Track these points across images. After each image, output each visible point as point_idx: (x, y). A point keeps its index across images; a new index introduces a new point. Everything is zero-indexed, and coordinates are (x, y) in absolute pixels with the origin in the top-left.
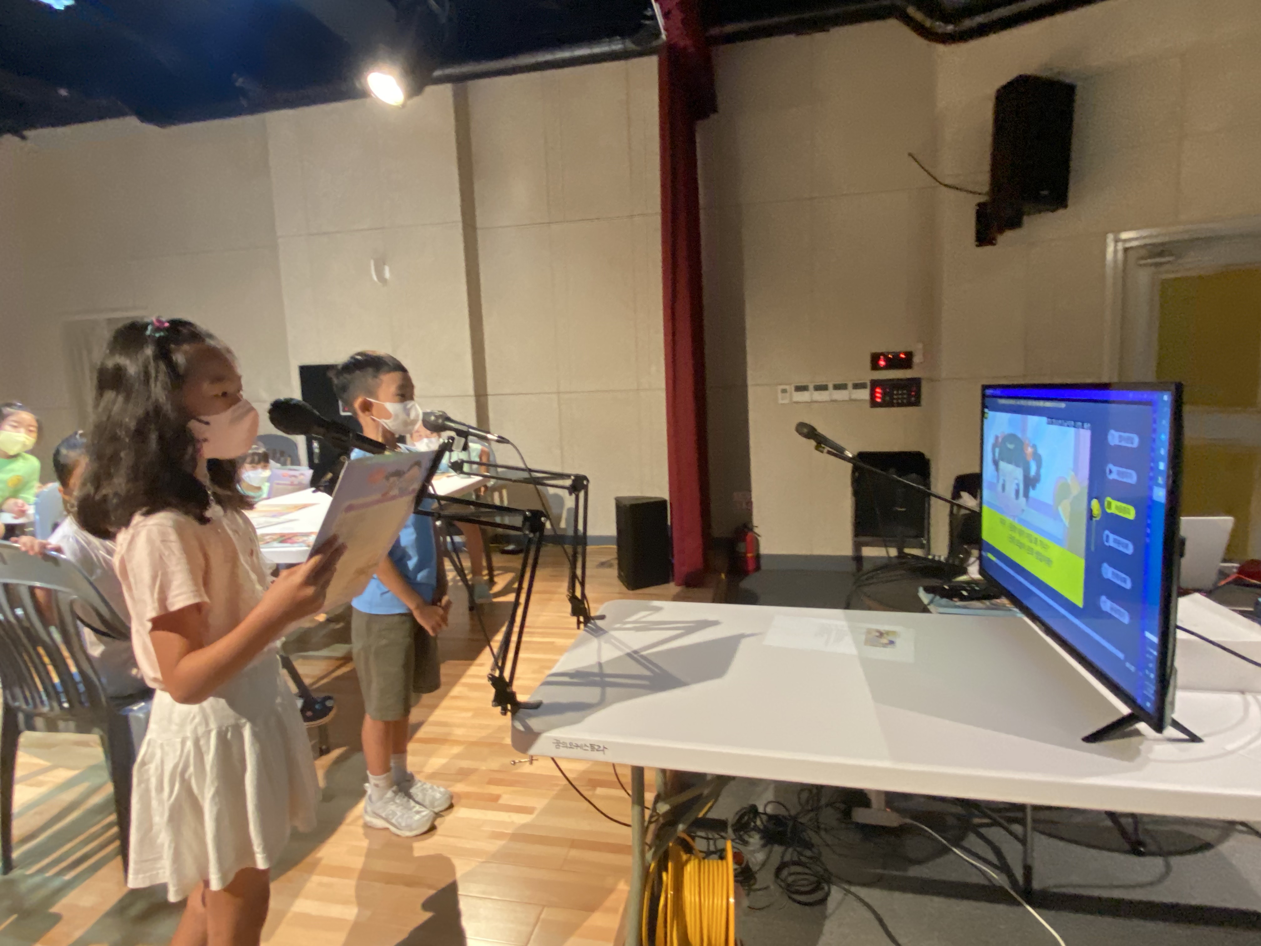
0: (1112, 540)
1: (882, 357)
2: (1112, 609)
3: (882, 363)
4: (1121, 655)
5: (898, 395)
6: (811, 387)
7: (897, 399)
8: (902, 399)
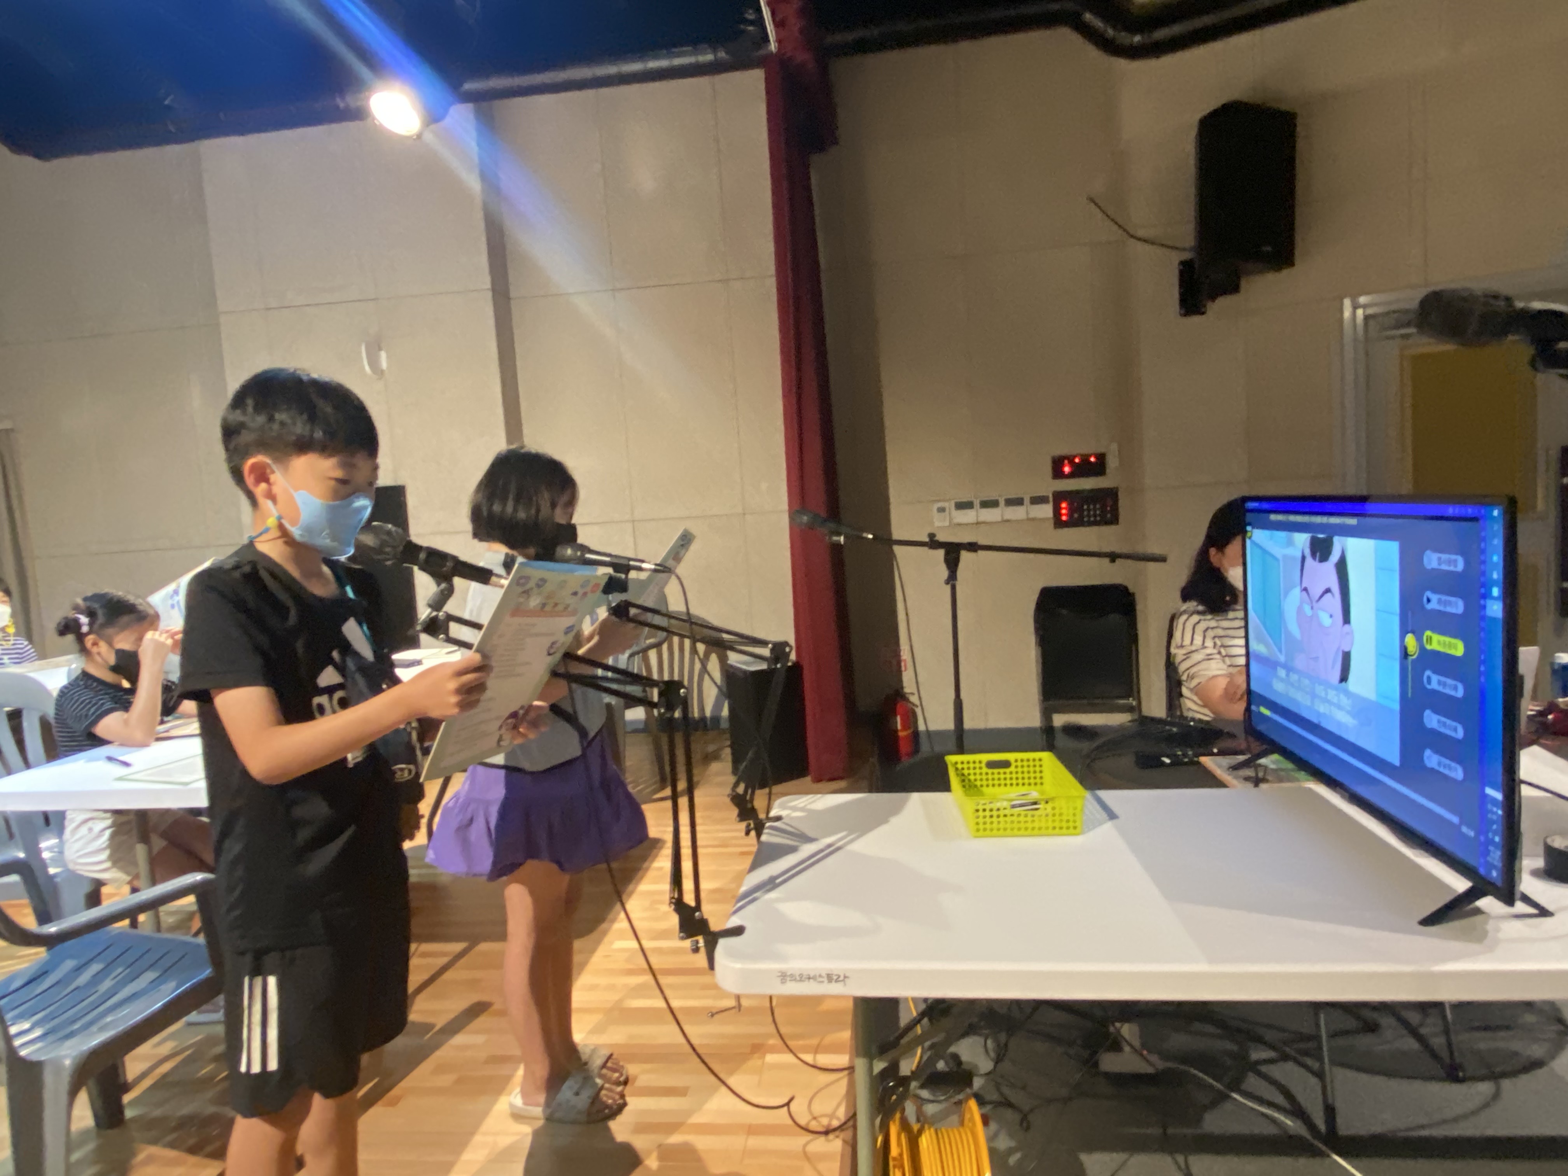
0: (1435, 682)
1: (1066, 462)
2: (1439, 764)
3: (1067, 469)
4: (1455, 819)
5: (1089, 510)
6: (977, 503)
7: (1088, 516)
8: (1095, 516)
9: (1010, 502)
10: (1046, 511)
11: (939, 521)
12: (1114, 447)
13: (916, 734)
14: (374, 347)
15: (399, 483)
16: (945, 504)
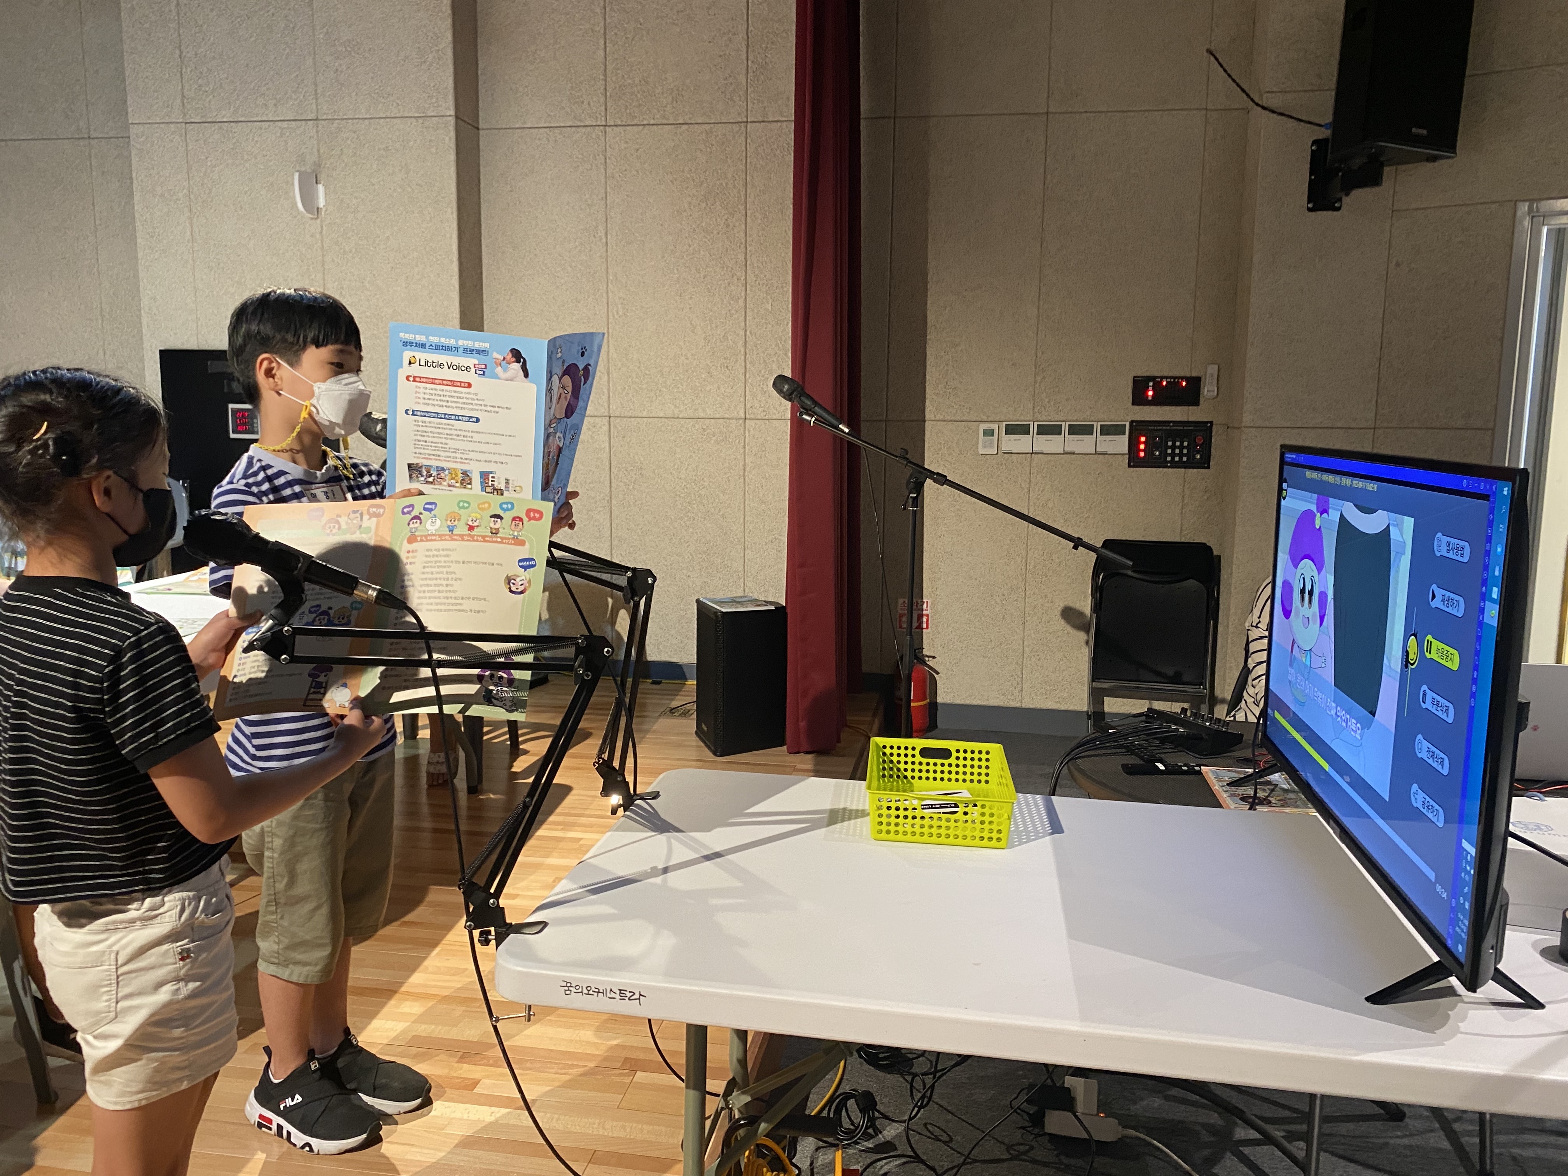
0: (1429, 700)
1: (1150, 384)
2: (1423, 803)
3: (1150, 394)
4: (1432, 875)
5: (1173, 447)
6: (1033, 429)
7: (1173, 455)
8: (1181, 455)
9: (1075, 430)
10: (1121, 444)
11: (985, 447)
12: (1213, 369)
13: (934, 706)
14: (310, 180)
16: (995, 426)
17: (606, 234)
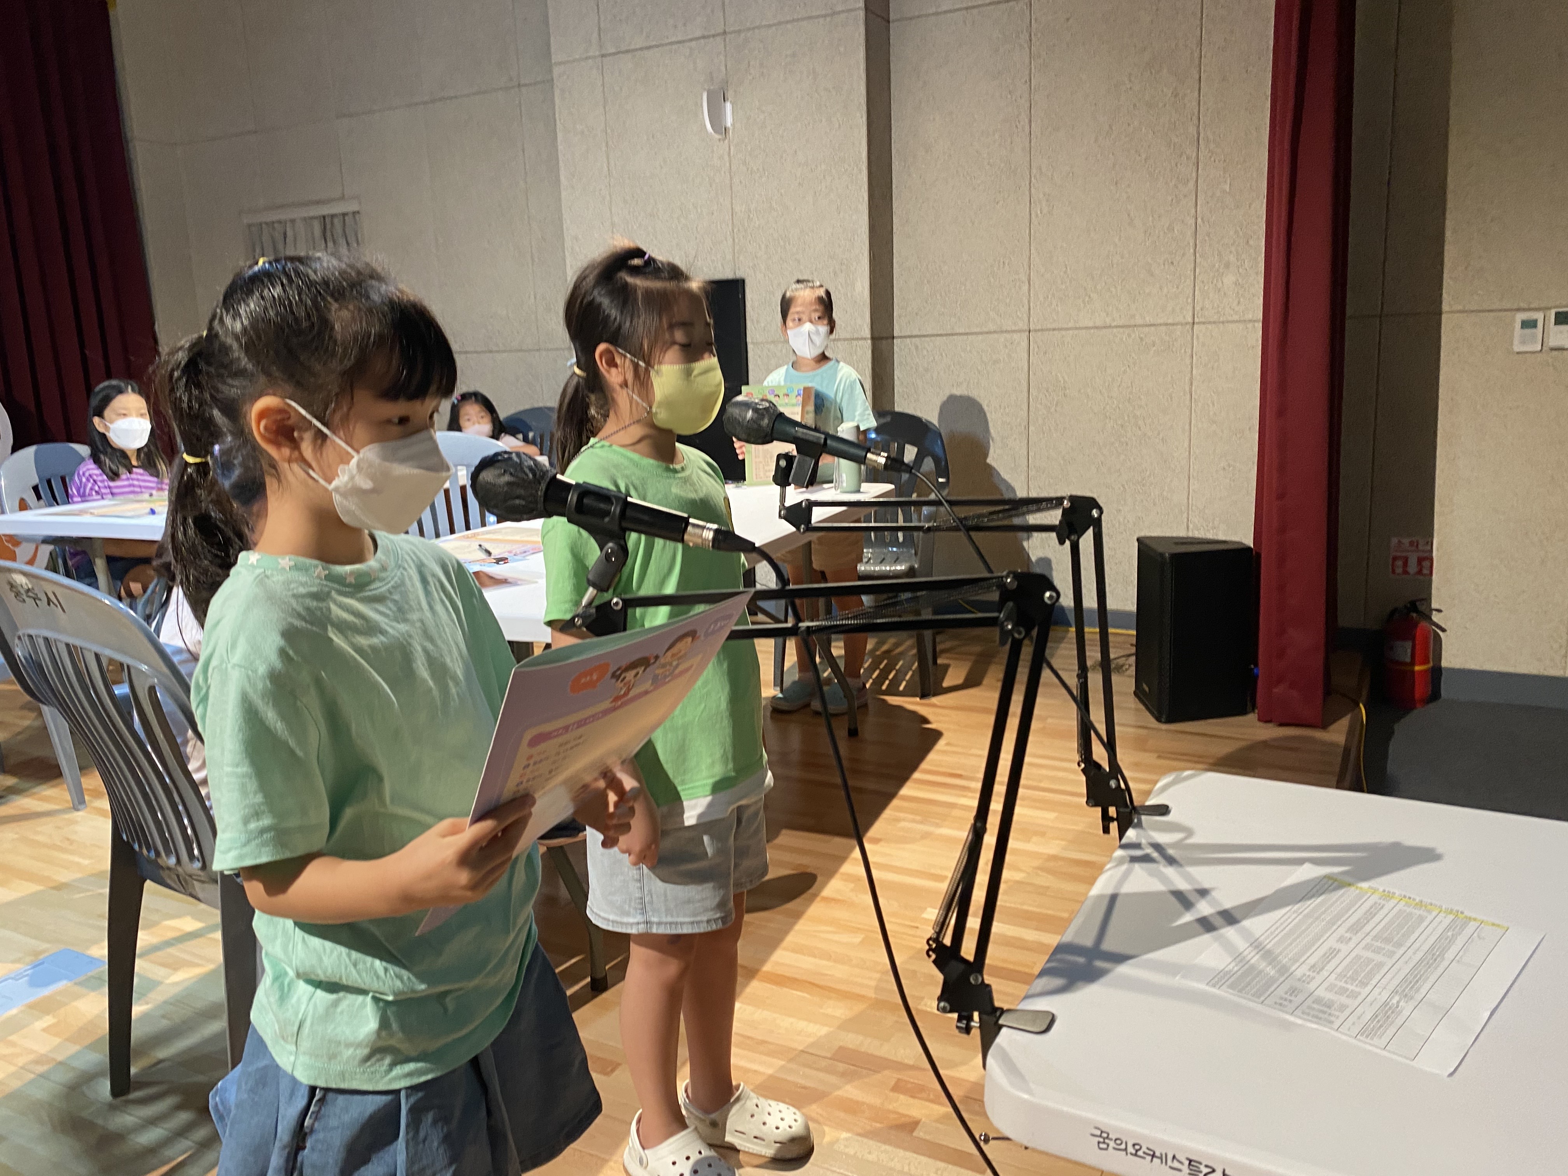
11: (1523, 342)
13: (1437, 672)
14: (717, 99)
15: (739, 275)
16: (1538, 316)
17: (1030, 121)
